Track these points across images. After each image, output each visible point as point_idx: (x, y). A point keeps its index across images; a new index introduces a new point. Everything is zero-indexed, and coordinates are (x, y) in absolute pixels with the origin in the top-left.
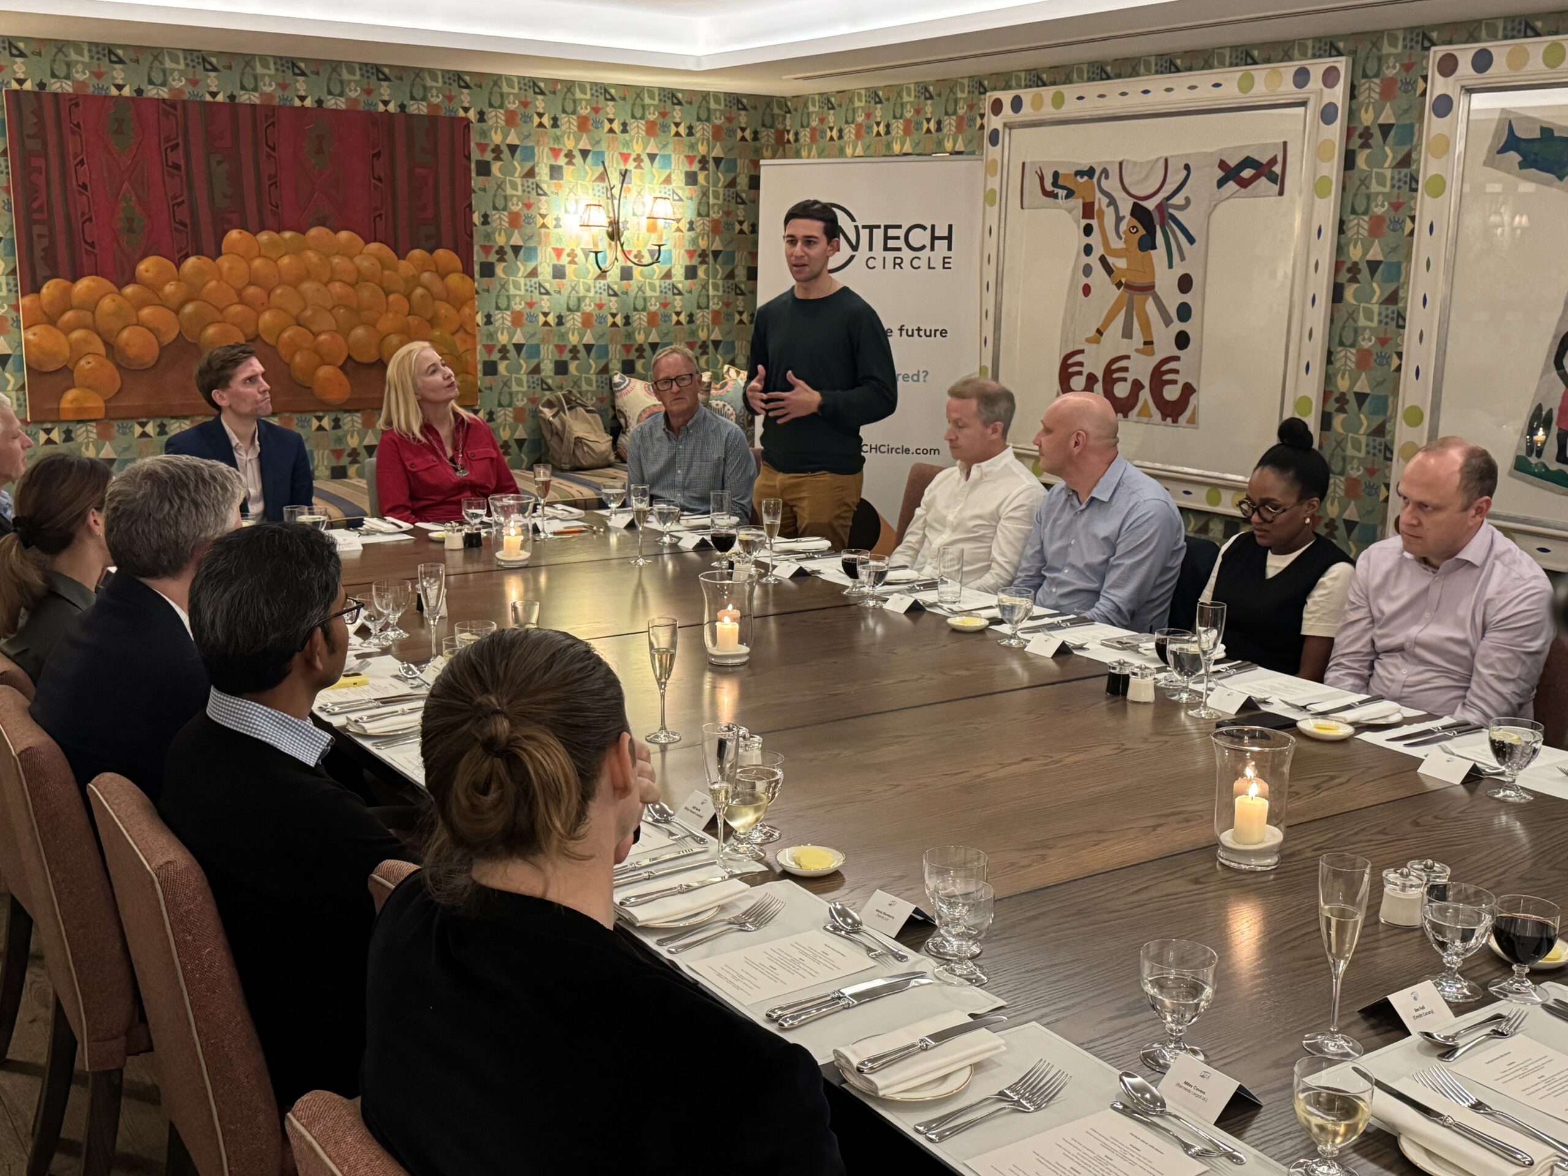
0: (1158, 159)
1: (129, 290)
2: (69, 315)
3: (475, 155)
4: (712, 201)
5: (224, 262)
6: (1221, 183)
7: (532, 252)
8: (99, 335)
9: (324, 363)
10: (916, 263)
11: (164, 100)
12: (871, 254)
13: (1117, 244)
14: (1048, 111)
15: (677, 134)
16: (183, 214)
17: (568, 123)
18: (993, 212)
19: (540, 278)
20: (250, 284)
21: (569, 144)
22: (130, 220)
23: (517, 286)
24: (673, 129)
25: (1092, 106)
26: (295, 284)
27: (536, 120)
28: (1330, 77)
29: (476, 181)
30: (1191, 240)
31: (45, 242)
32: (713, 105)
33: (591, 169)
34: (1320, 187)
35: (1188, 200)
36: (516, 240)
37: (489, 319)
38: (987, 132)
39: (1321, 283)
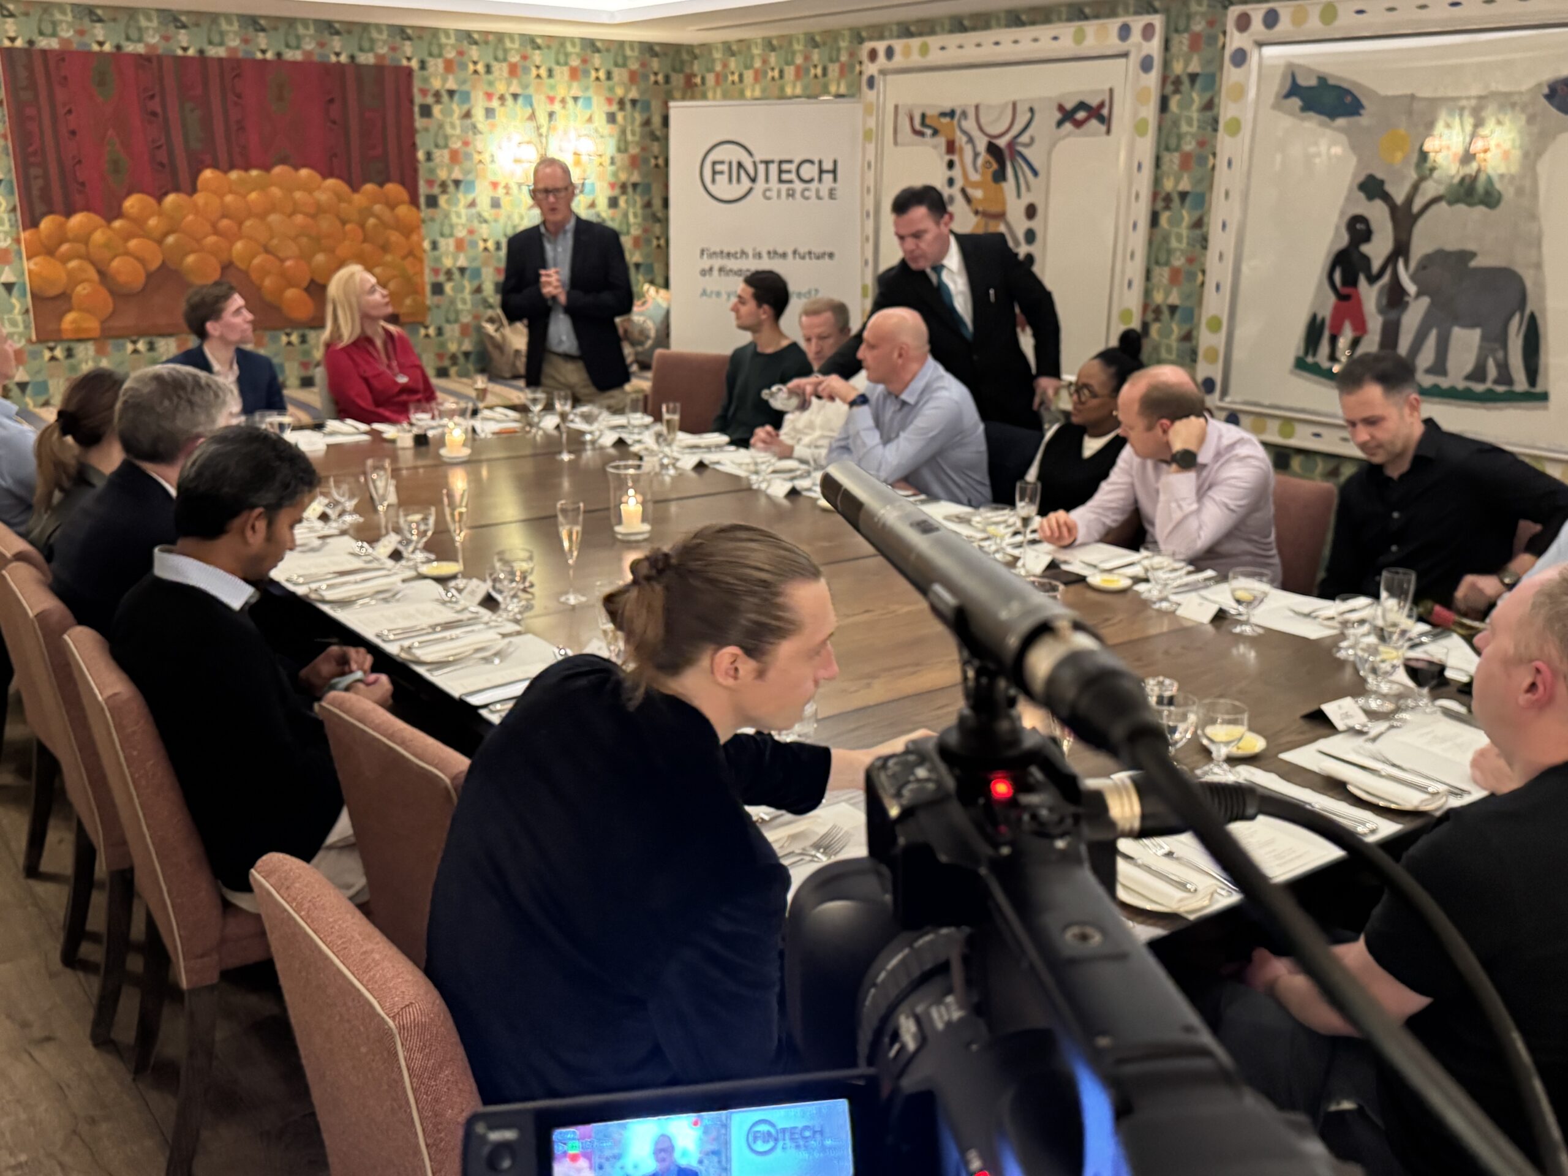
0: (1006, 104)
1: (117, 224)
2: (65, 247)
3: (418, 99)
4: (630, 137)
5: (200, 198)
6: (1060, 124)
7: (471, 186)
8: (93, 263)
9: (290, 284)
10: (807, 193)
11: (140, 56)
12: (767, 186)
13: (975, 177)
14: (916, 59)
15: (598, 79)
16: (162, 156)
17: (500, 70)
18: (871, 148)
19: (478, 209)
20: (224, 216)
21: (501, 88)
22: (116, 163)
23: (459, 216)
24: (593, 74)
25: (953, 55)
26: (262, 216)
27: (471, 67)
28: (1148, 32)
29: (419, 122)
30: (1035, 173)
31: (40, 182)
32: (628, 52)
33: (520, 109)
34: (1140, 128)
35: (1032, 139)
36: (457, 174)
37: (435, 246)
38: (864, 78)
39: (1141, 211)
